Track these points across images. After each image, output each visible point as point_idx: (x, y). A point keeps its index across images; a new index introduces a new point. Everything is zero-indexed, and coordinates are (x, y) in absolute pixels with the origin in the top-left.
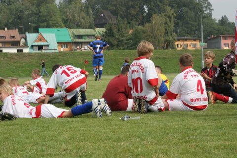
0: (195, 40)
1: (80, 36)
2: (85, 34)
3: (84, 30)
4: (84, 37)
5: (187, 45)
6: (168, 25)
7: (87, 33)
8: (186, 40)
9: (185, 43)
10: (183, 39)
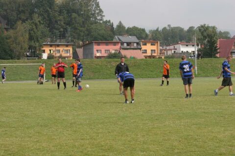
0: (67, 46)
5: (60, 50)
6: (34, 31)
8: (58, 46)
9: (58, 48)
10: (56, 45)
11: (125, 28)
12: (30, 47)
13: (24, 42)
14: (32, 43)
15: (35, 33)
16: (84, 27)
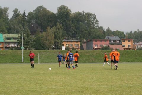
0: (77, 42)
1: (9, 39)
2: (12, 37)
3: (12, 35)
4: (11, 39)
5: (72, 45)
7: (13, 37)
8: (72, 42)
10: (70, 41)
11: (111, 31)
12: (55, 43)
13: (52, 39)
14: (56, 40)
15: (58, 34)
16: (87, 31)
